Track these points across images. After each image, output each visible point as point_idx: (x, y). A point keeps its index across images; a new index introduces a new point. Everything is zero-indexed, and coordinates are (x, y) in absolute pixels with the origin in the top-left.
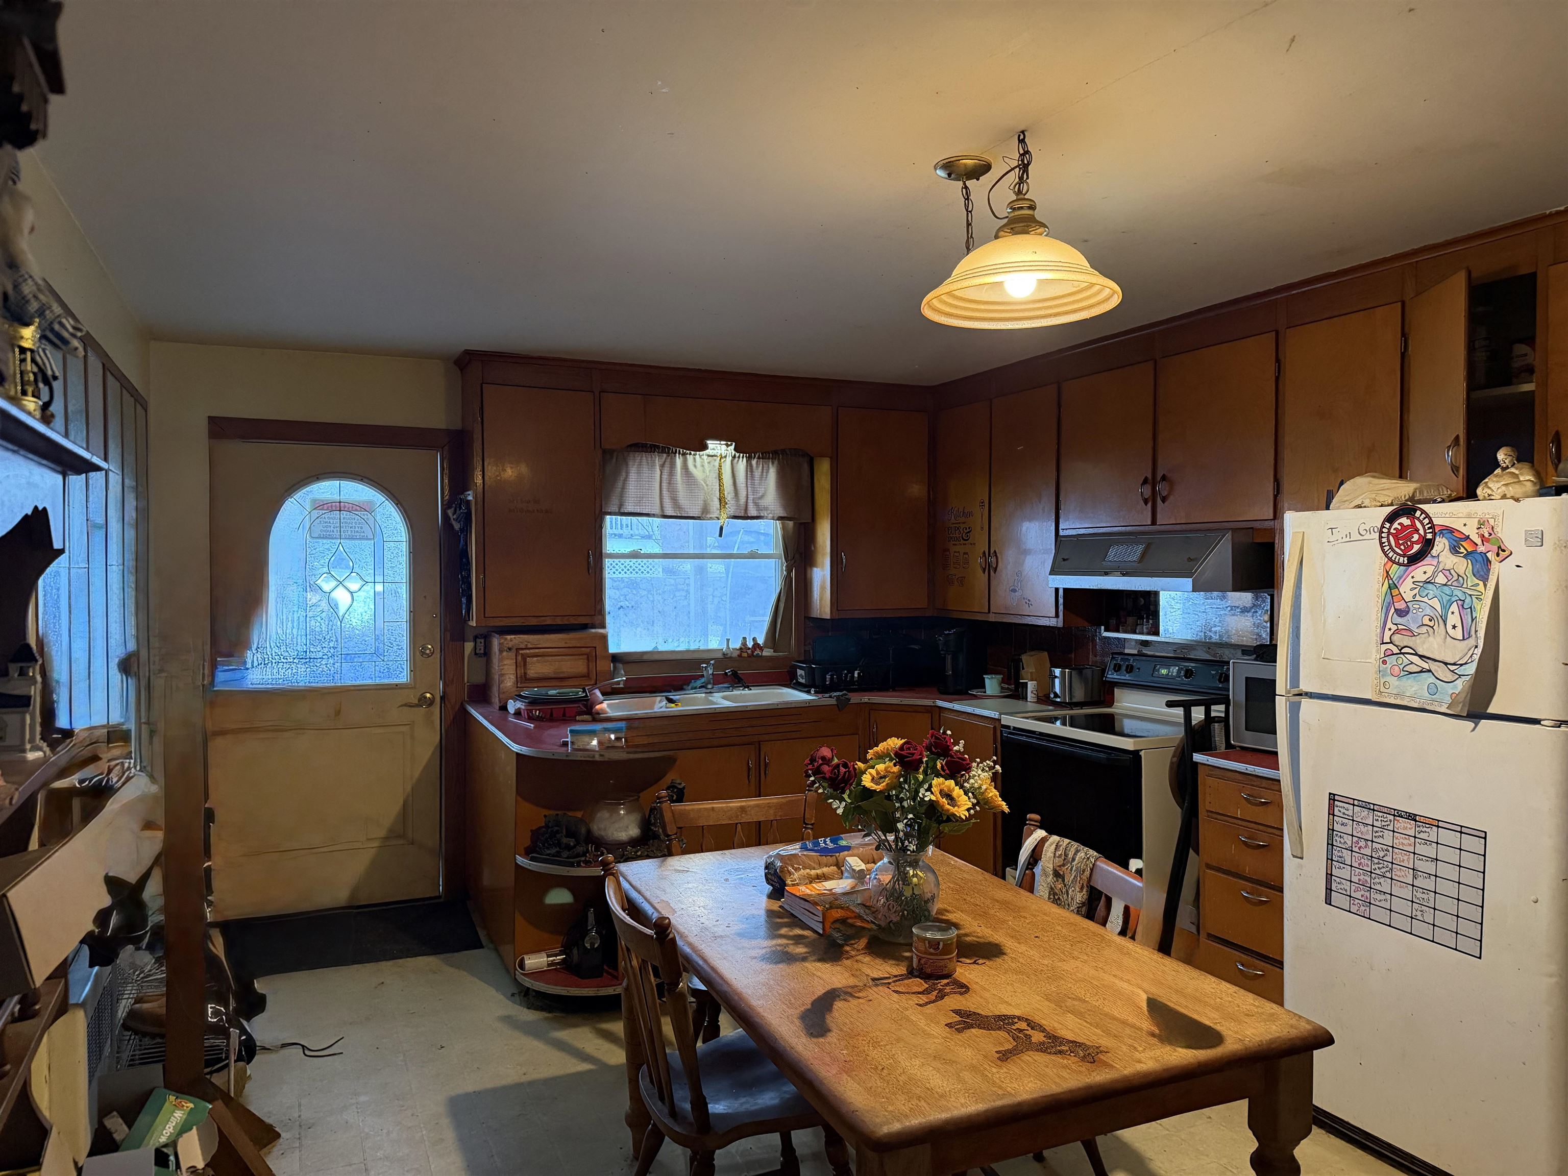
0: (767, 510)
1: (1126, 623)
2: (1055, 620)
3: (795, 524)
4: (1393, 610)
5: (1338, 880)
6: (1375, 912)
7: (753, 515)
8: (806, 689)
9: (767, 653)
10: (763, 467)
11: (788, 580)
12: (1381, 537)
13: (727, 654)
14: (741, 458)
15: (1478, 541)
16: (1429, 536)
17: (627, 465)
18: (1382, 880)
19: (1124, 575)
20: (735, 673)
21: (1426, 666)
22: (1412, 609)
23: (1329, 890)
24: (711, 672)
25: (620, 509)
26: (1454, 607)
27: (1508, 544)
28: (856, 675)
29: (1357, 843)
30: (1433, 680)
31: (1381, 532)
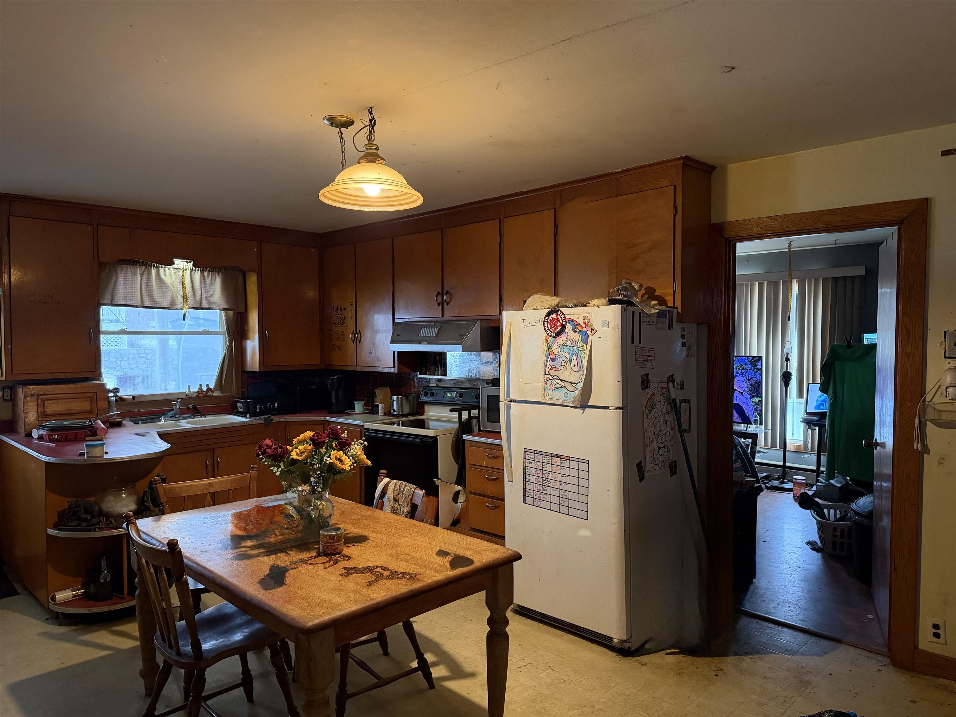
0: (215, 304)
1: (430, 369)
2: (393, 369)
3: (234, 313)
4: (549, 359)
5: (528, 490)
6: (545, 504)
7: (205, 307)
8: (244, 415)
9: (216, 394)
10: (212, 277)
11: (230, 348)
12: (544, 324)
13: (189, 395)
14: (197, 271)
15: (583, 326)
16: (564, 323)
17: (117, 273)
18: (547, 488)
19: (428, 344)
20: (195, 408)
21: (563, 384)
22: (557, 358)
23: (524, 496)
24: (178, 407)
25: (111, 302)
26: (574, 357)
27: (595, 327)
28: (276, 405)
29: (536, 471)
30: (566, 391)
31: (544, 321)
